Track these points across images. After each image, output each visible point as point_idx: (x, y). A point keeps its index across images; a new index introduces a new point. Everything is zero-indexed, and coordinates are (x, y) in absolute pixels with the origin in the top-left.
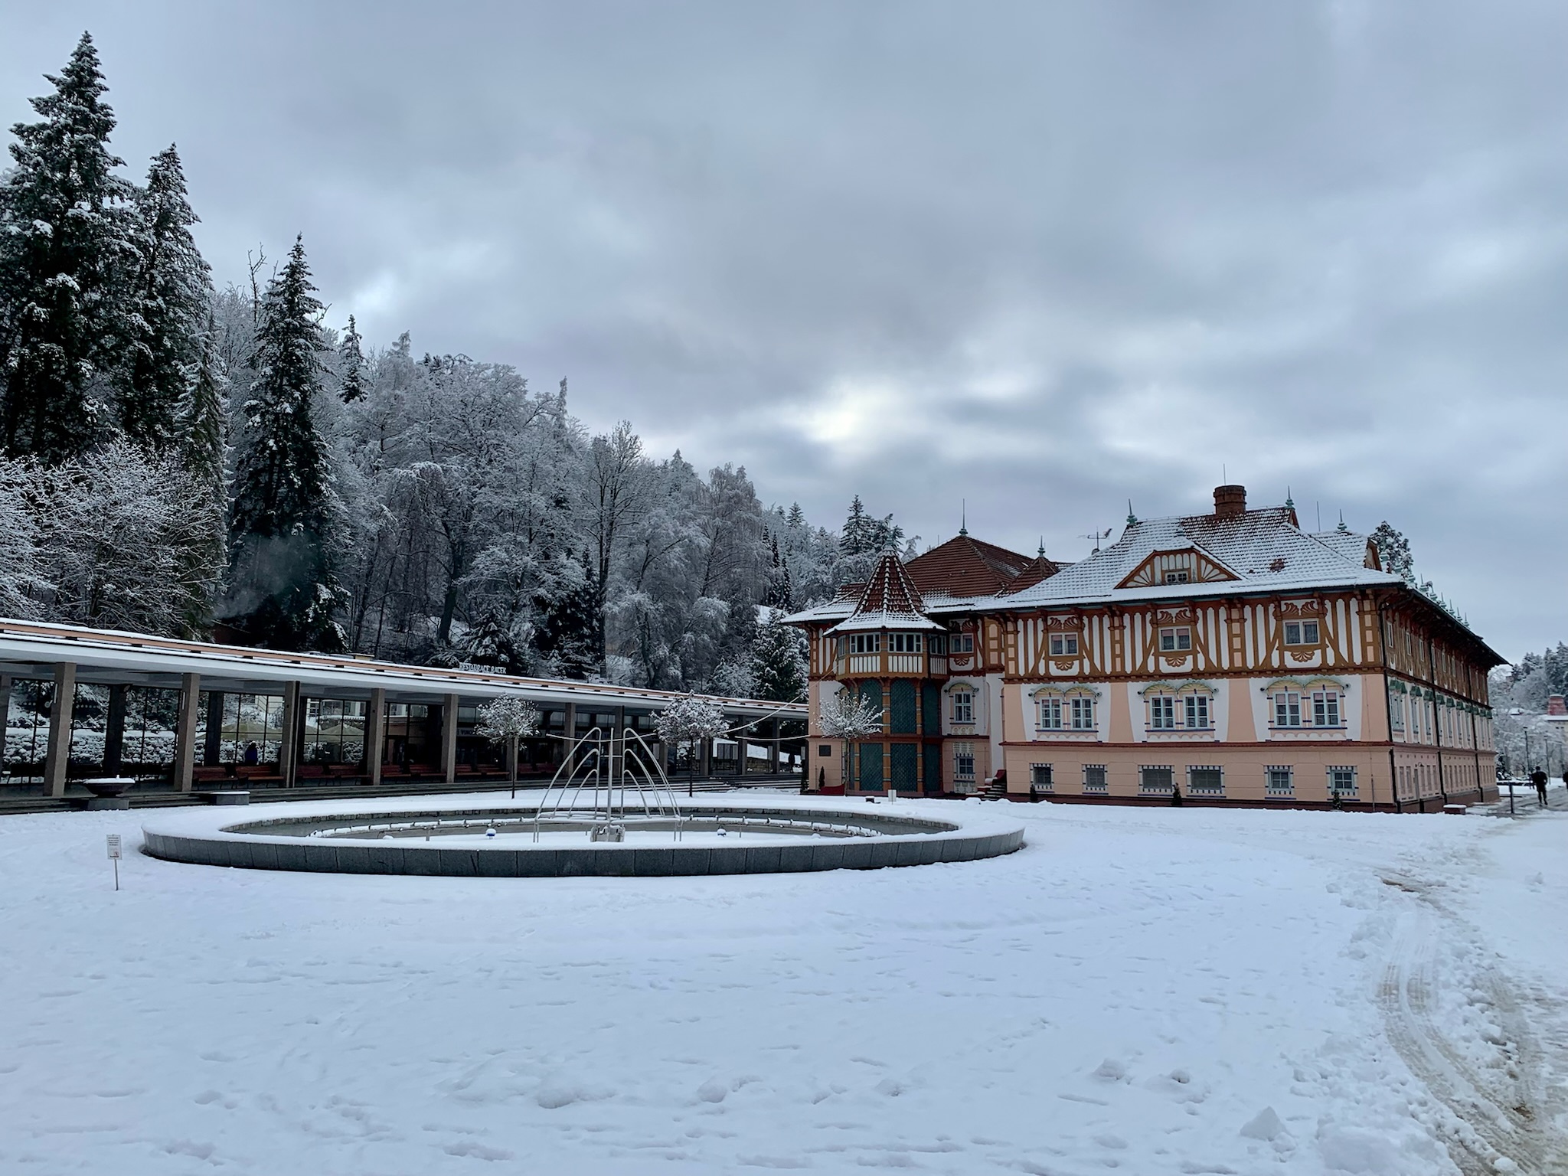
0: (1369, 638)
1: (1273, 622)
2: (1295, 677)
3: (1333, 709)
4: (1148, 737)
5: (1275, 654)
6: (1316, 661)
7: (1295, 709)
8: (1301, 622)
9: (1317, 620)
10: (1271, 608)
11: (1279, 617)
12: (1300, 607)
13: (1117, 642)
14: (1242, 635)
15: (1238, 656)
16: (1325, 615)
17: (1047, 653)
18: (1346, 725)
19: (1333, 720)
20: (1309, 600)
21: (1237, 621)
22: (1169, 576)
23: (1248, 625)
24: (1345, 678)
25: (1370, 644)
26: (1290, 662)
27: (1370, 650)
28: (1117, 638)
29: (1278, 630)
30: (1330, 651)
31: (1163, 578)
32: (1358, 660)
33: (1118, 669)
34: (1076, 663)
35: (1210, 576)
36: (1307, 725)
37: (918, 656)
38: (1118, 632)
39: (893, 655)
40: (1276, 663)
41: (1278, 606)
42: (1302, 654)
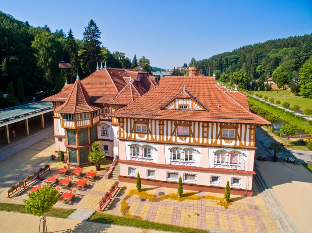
1: (219, 129)
2: (225, 148)
4: (171, 163)
5: (219, 140)
6: (233, 144)
7: (223, 158)
9: (235, 130)
11: (221, 127)
12: (229, 125)
13: (161, 130)
14: (207, 132)
15: (205, 139)
16: (238, 128)
17: (135, 131)
21: (206, 127)
22: (181, 106)
23: (210, 129)
25: (252, 140)
26: (224, 143)
28: (161, 128)
29: (221, 132)
30: (238, 141)
32: (247, 145)
33: (162, 139)
34: (146, 135)
35: (196, 108)
36: (227, 164)
37: (88, 119)
38: (161, 126)
39: (78, 121)
40: (219, 143)
41: (222, 124)
42: (228, 141)
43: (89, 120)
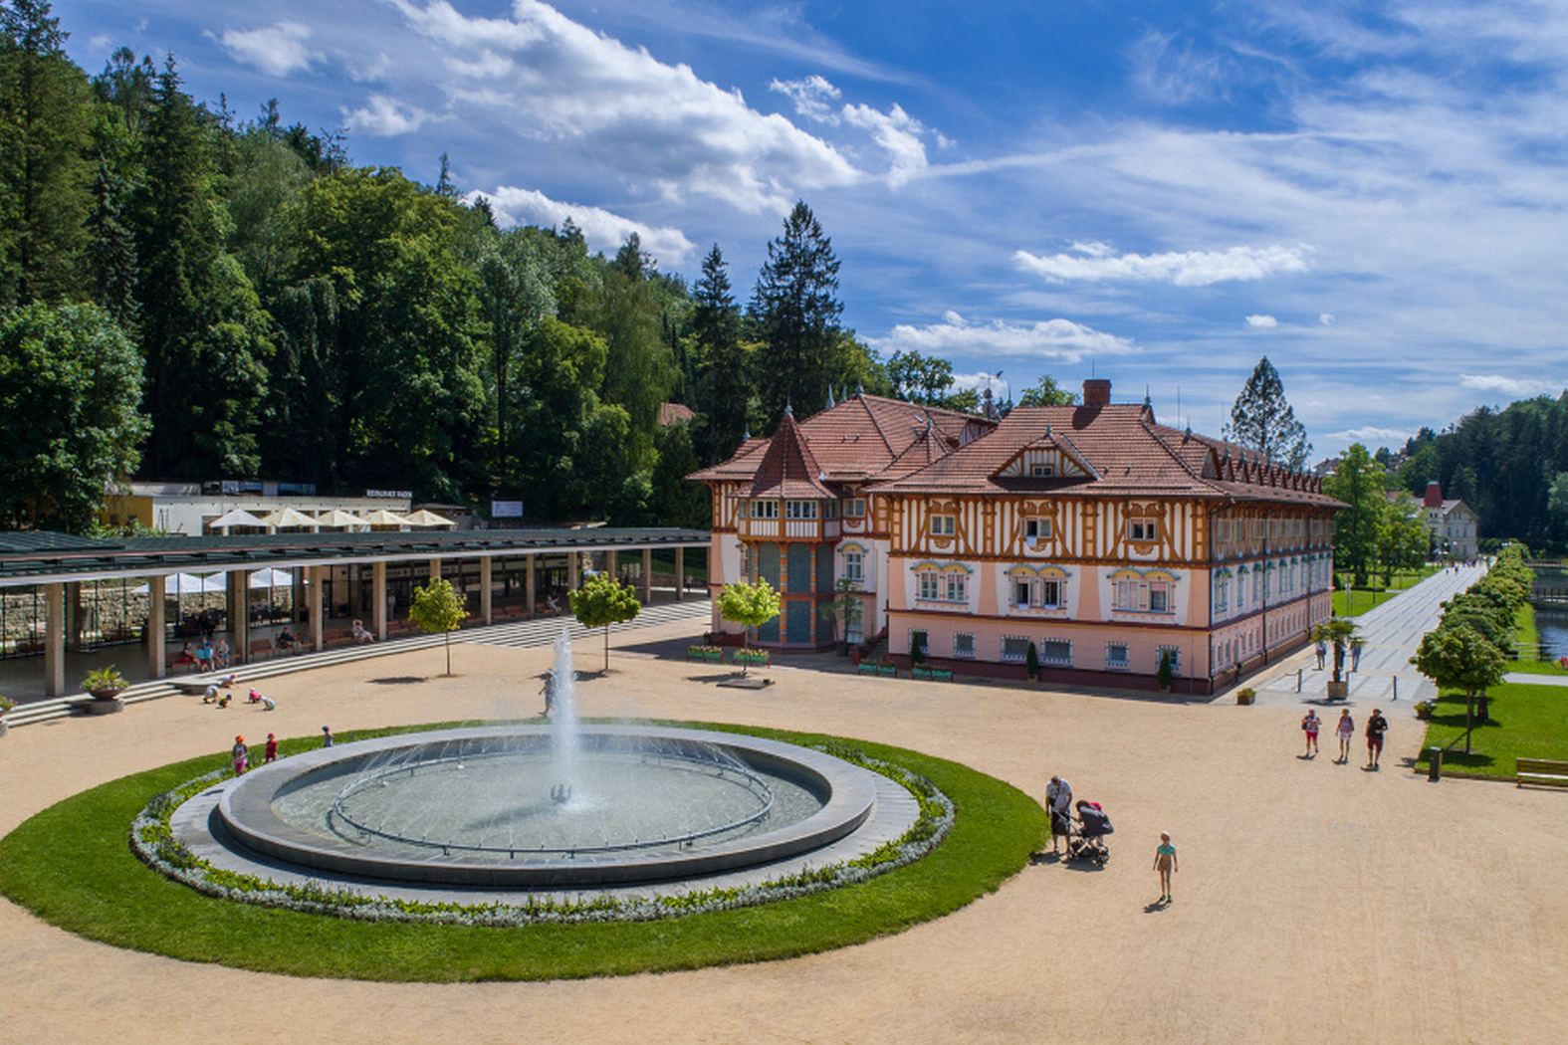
0: (1200, 538)
1: (1121, 519)
2: (1136, 568)
4: (1010, 612)
6: (1154, 556)
8: (1144, 519)
9: (1158, 519)
10: (1120, 506)
11: (1127, 515)
12: (1144, 507)
13: (989, 526)
14: (1094, 528)
15: (1090, 546)
16: (1164, 515)
17: (928, 532)
18: (1174, 611)
20: (1153, 502)
21: (1091, 515)
22: (1036, 470)
23: (1100, 520)
24: (1178, 571)
25: (1198, 544)
26: (1134, 555)
27: (1199, 548)
28: (989, 522)
29: (1125, 526)
30: (1166, 548)
31: (1031, 470)
32: (1189, 556)
34: (953, 542)
35: (1071, 472)
36: (1143, 609)
37: (813, 521)
38: (989, 517)
39: (790, 521)
40: (1121, 554)
41: (1126, 506)
42: (1144, 548)
43: (816, 524)
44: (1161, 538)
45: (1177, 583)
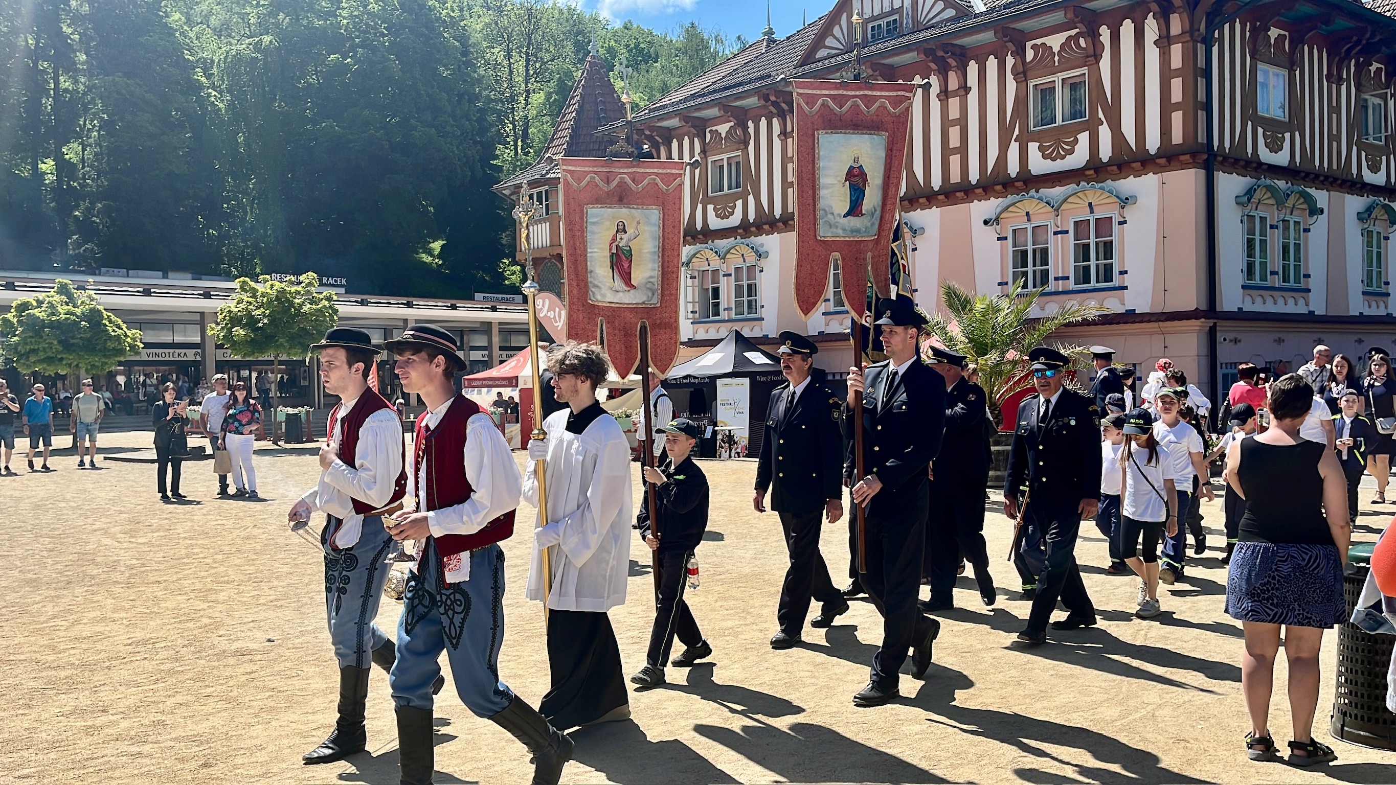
0: (1177, 95)
1: (1011, 86)
2: (1044, 191)
3: (1107, 249)
4: (827, 324)
5: (1014, 150)
6: (1080, 157)
7: (1043, 256)
8: (1058, 78)
9: (1085, 70)
10: (1010, 61)
11: (1023, 74)
12: (1056, 49)
15: (955, 160)
16: (1099, 55)
17: (706, 193)
18: (1127, 280)
19: (1107, 274)
20: (1073, 32)
21: (955, 94)
22: (873, 28)
23: (972, 99)
24: (1129, 184)
25: (1177, 107)
26: (1038, 164)
27: (1177, 118)
28: (790, 150)
29: (1021, 101)
30: (1105, 133)
31: (865, 32)
32: (1153, 143)
33: (790, 207)
34: (739, 203)
35: (931, 16)
36: (1061, 286)
40: (1013, 168)
41: (1020, 53)
42: (1058, 144)
44: (1094, 113)
45: (1129, 213)
